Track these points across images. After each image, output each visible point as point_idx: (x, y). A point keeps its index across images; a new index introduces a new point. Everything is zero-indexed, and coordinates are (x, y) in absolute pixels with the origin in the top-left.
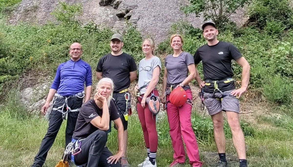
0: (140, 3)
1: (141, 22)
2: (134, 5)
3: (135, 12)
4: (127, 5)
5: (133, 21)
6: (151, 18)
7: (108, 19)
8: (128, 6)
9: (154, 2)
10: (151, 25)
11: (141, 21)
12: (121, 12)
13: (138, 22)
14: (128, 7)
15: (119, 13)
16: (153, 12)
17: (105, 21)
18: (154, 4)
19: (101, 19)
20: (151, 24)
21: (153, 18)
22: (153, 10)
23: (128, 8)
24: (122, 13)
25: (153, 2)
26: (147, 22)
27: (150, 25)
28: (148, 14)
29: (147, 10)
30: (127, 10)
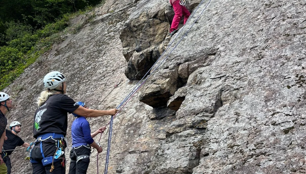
0: (226, 39)
1: (228, 119)
2: (202, 51)
3: (204, 75)
4: (176, 58)
5: (190, 120)
6: (285, 91)
7: (142, 117)
8: (179, 61)
9: (289, 20)
10: (286, 132)
11: (226, 116)
12: (155, 86)
13: (211, 121)
14: (179, 64)
15: (149, 91)
16: (288, 59)
17: (132, 125)
18: (289, 26)
19: (123, 118)
20: (288, 126)
21: (293, 93)
22: (288, 53)
23: (180, 67)
24: (159, 89)
25: (284, 20)
26: (260, 116)
27: (283, 136)
28: (265, 75)
29: (260, 57)
30: (179, 75)
